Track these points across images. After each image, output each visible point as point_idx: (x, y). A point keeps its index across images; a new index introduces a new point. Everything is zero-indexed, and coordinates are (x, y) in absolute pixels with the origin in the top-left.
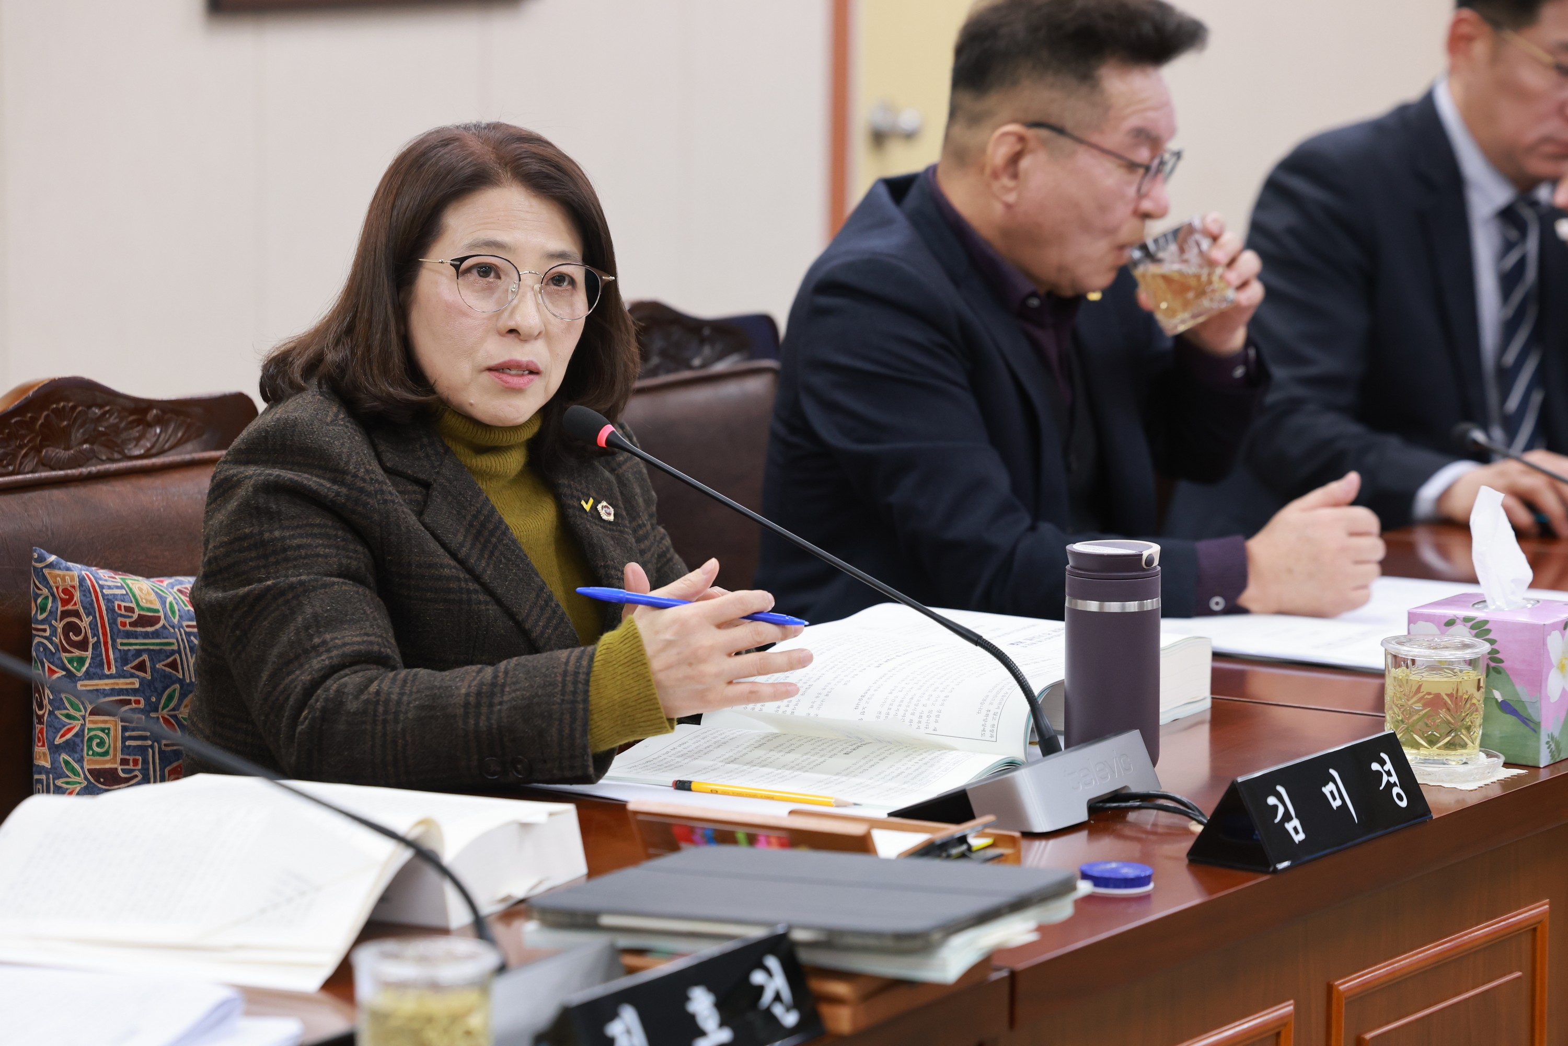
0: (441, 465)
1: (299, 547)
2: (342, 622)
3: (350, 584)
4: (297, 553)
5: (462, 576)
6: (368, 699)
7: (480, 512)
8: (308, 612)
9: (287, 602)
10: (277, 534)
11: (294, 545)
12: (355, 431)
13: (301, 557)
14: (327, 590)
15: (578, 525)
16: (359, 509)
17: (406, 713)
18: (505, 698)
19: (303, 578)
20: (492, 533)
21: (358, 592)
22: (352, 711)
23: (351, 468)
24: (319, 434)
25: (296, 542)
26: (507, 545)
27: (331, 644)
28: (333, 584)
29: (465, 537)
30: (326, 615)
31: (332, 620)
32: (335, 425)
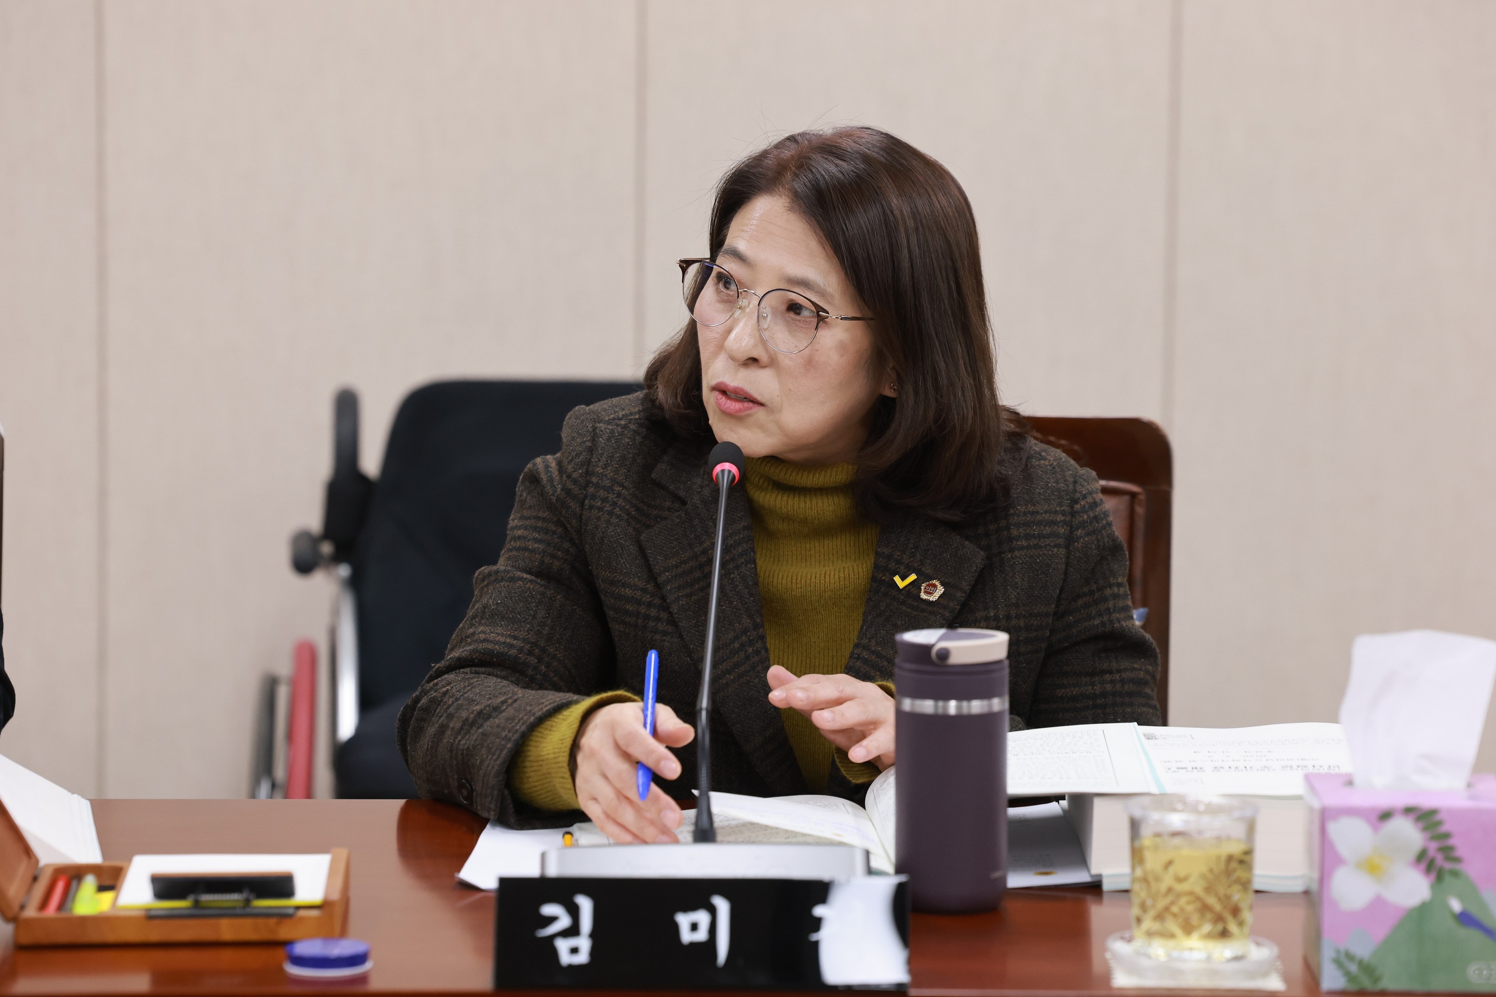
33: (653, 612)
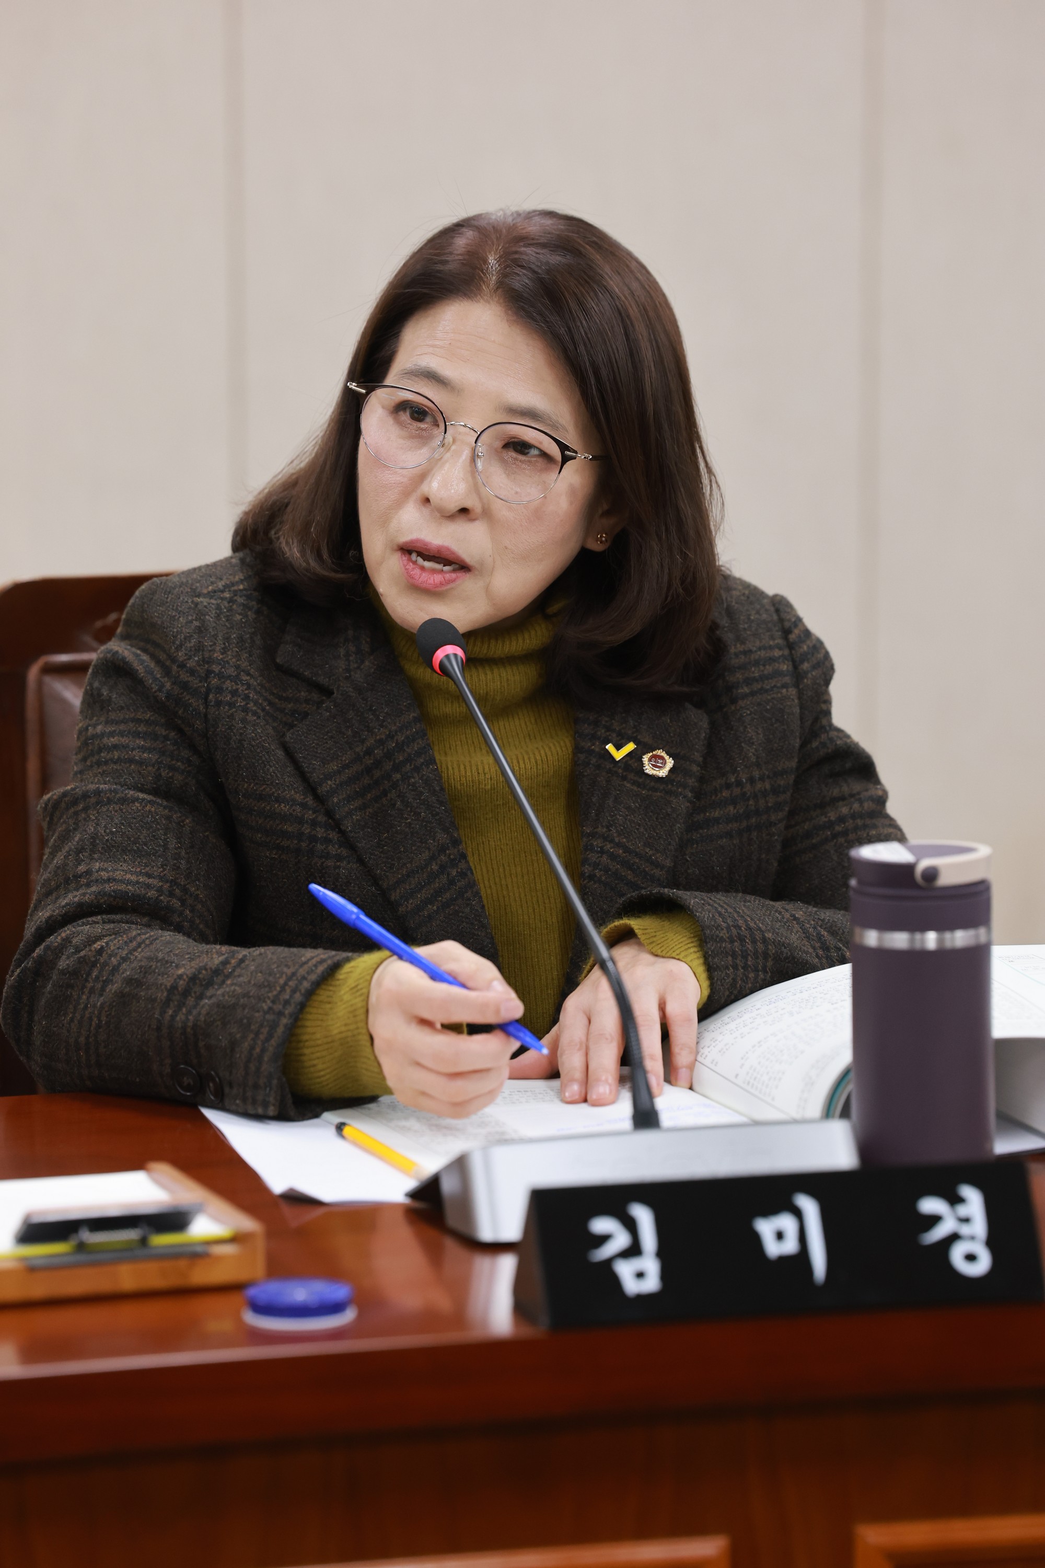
1: (115, 747)
18: (219, 992)
25: (114, 740)
28: (137, 799)
31: (113, 846)
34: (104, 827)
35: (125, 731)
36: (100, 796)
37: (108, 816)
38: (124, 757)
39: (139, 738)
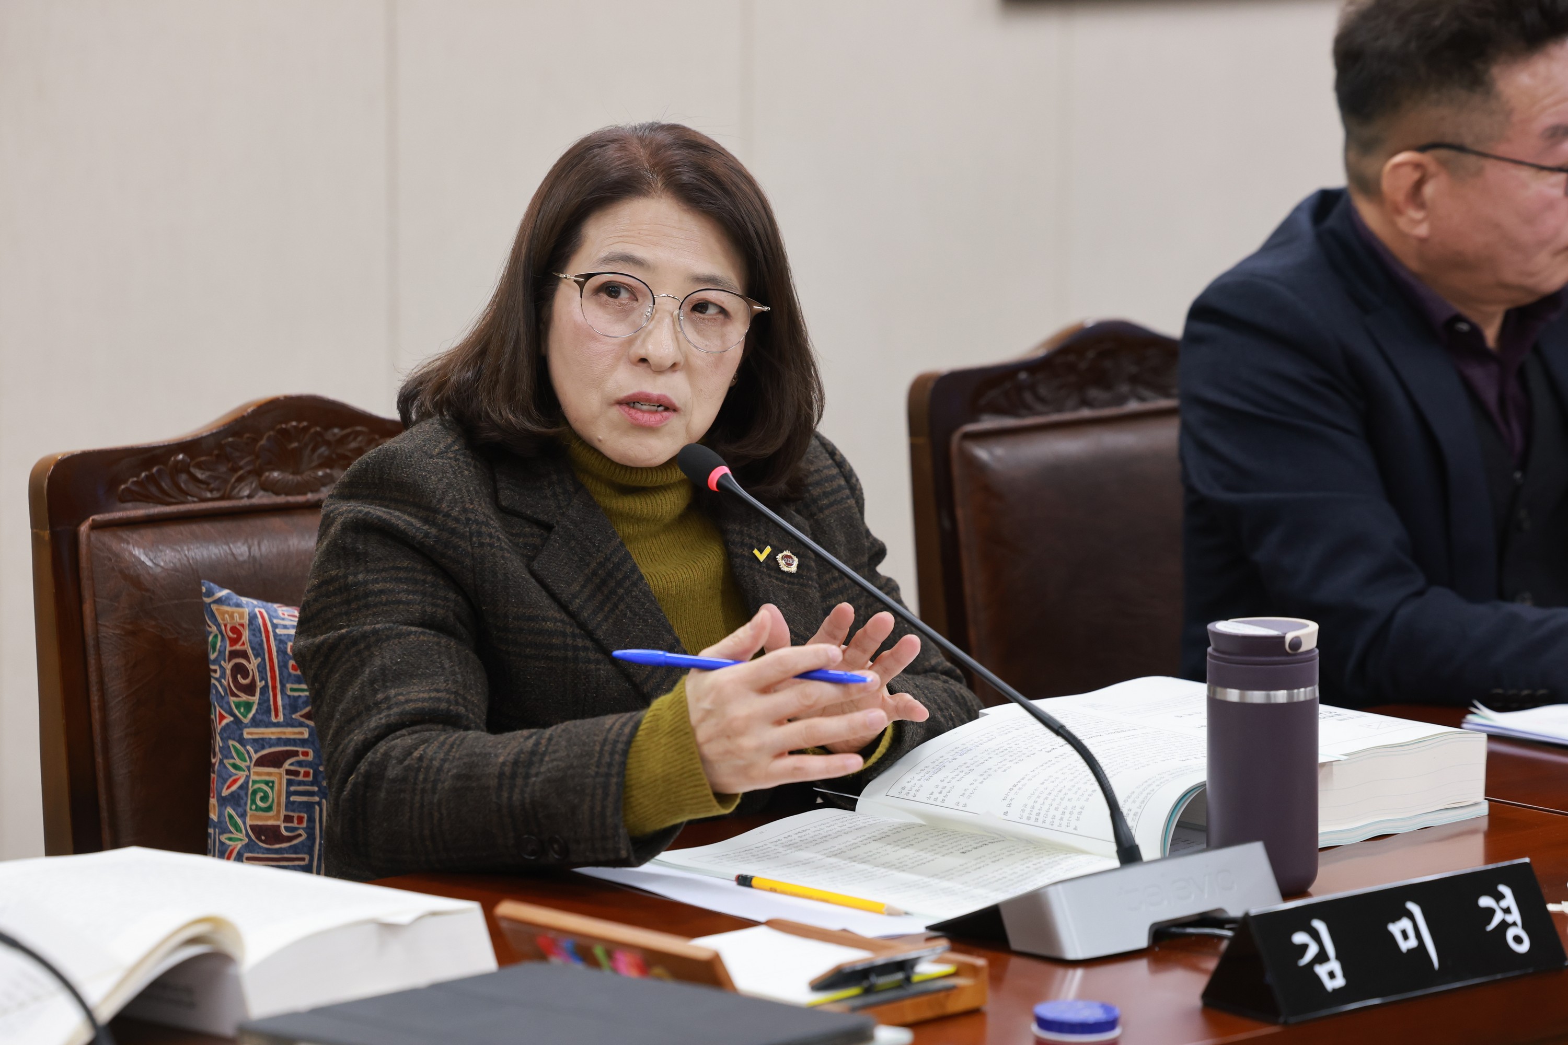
0: (568, 505)
1: (381, 592)
2: (412, 676)
3: (430, 634)
4: (378, 599)
5: (569, 630)
6: (409, 764)
7: (609, 560)
8: (376, 664)
9: (359, 652)
10: (361, 577)
11: (376, 590)
12: (468, 464)
13: (381, 603)
14: (401, 640)
15: (744, 576)
16: (449, 552)
17: (443, 782)
18: (543, 769)
19: (378, 626)
20: (619, 584)
21: (438, 644)
22: (390, 777)
23: (443, 506)
24: (416, 468)
25: (378, 586)
26: (636, 597)
27: (393, 701)
29: (583, 587)
30: (394, 668)
31: (401, 674)
32: (442, 458)
33: (580, 642)
34: (390, 659)
35: (387, 578)
36: (378, 634)
37: (390, 650)
38: (392, 599)
39: (402, 582)
